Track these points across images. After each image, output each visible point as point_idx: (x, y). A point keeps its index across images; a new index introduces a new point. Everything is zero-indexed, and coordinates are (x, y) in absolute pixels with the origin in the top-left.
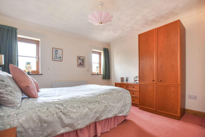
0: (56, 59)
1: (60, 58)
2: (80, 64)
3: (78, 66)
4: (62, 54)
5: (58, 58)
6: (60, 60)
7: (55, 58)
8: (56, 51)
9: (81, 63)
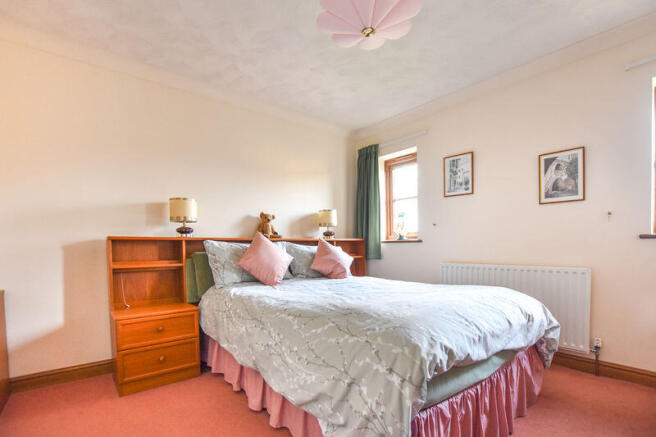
0: (455, 189)
1: (467, 183)
2: (555, 187)
3: (544, 200)
4: (470, 169)
5: (461, 184)
6: (467, 189)
7: (452, 188)
8: (454, 164)
9: (561, 184)
